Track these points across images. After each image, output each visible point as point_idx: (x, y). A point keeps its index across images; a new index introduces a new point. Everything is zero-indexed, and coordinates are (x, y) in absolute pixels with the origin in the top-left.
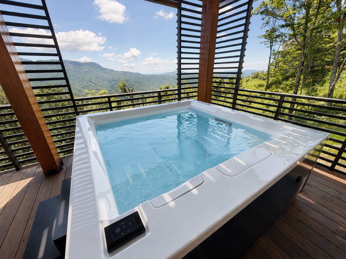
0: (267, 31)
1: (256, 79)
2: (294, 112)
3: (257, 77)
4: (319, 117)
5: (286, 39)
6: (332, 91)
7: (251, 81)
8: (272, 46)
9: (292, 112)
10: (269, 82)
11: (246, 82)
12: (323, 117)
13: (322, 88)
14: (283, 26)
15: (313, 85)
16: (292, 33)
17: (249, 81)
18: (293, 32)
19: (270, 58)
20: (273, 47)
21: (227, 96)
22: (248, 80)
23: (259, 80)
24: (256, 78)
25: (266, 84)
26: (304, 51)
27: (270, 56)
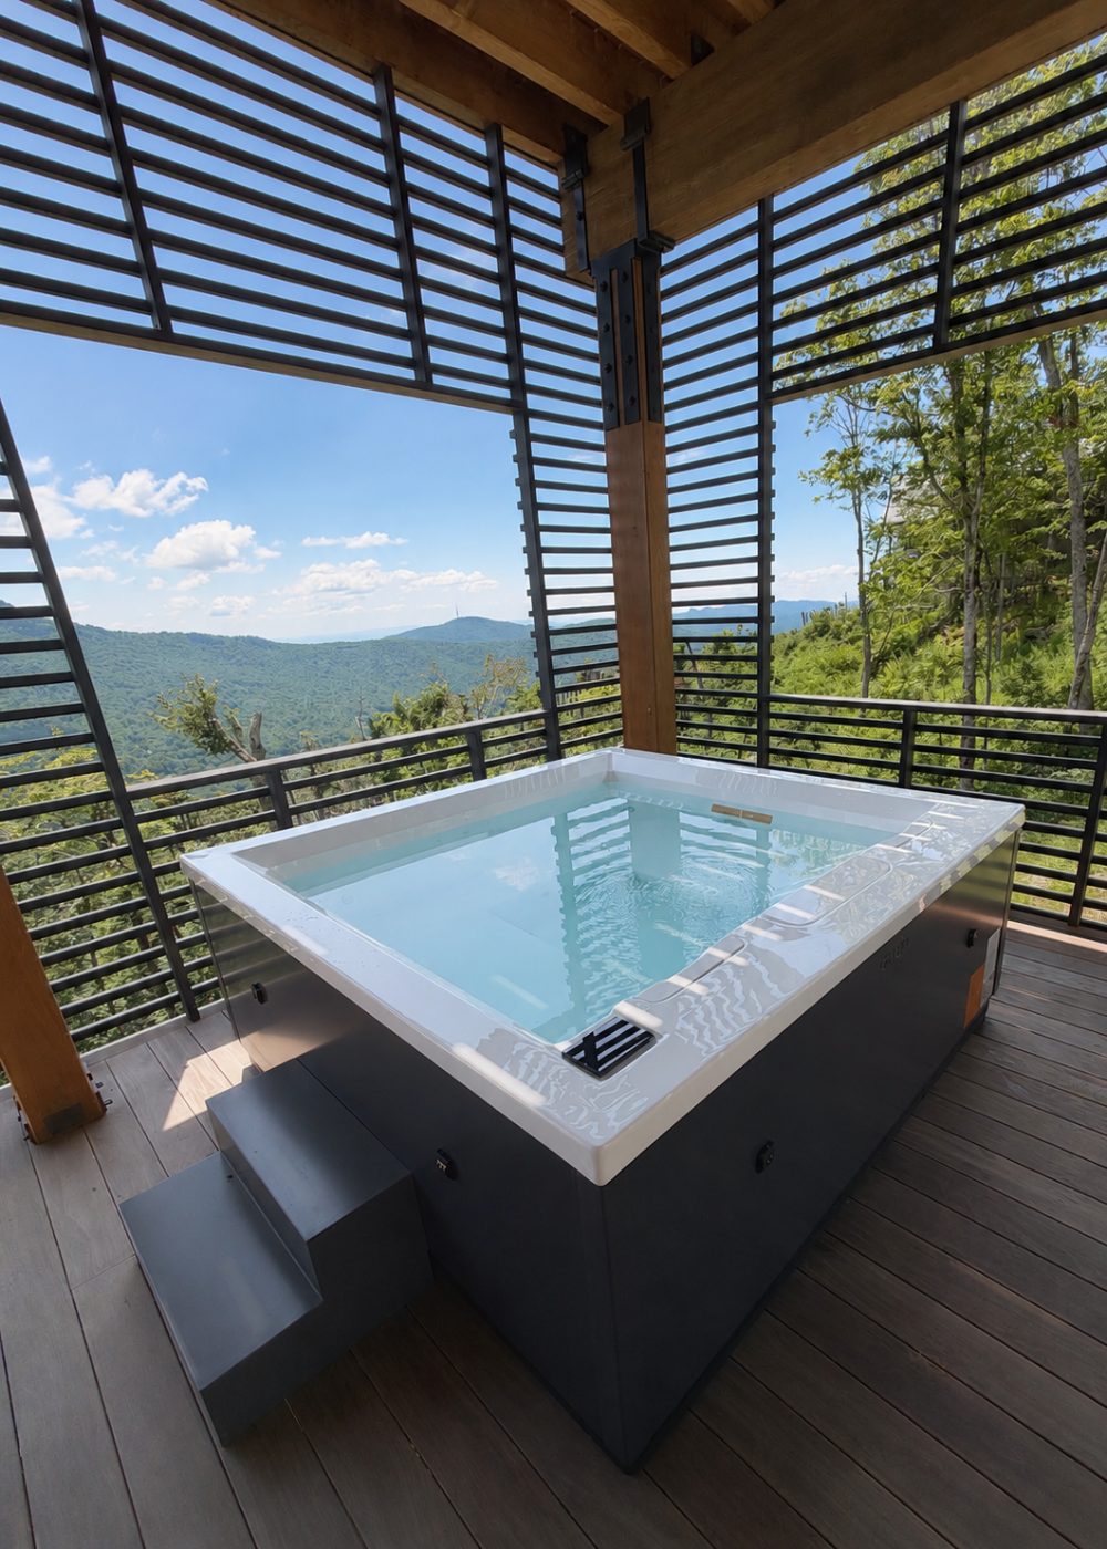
0: (831, 454)
1: (821, 642)
2: (979, 761)
3: (822, 630)
4: (1059, 774)
5: (903, 486)
6: (1083, 671)
7: (803, 649)
8: (860, 505)
9: (969, 764)
10: (873, 651)
11: (787, 654)
12: (1076, 772)
13: (1056, 662)
14: (884, 436)
15: (1025, 653)
16: (918, 460)
17: (797, 650)
18: (920, 459)
19: (860, 552)
20: (863, 508)
21: (715, 723)
22: (791, 648)
23: (832, 642)
24: (821, 636)
25: (861, 658)
26: (969, 528)
27: (857, 547)
